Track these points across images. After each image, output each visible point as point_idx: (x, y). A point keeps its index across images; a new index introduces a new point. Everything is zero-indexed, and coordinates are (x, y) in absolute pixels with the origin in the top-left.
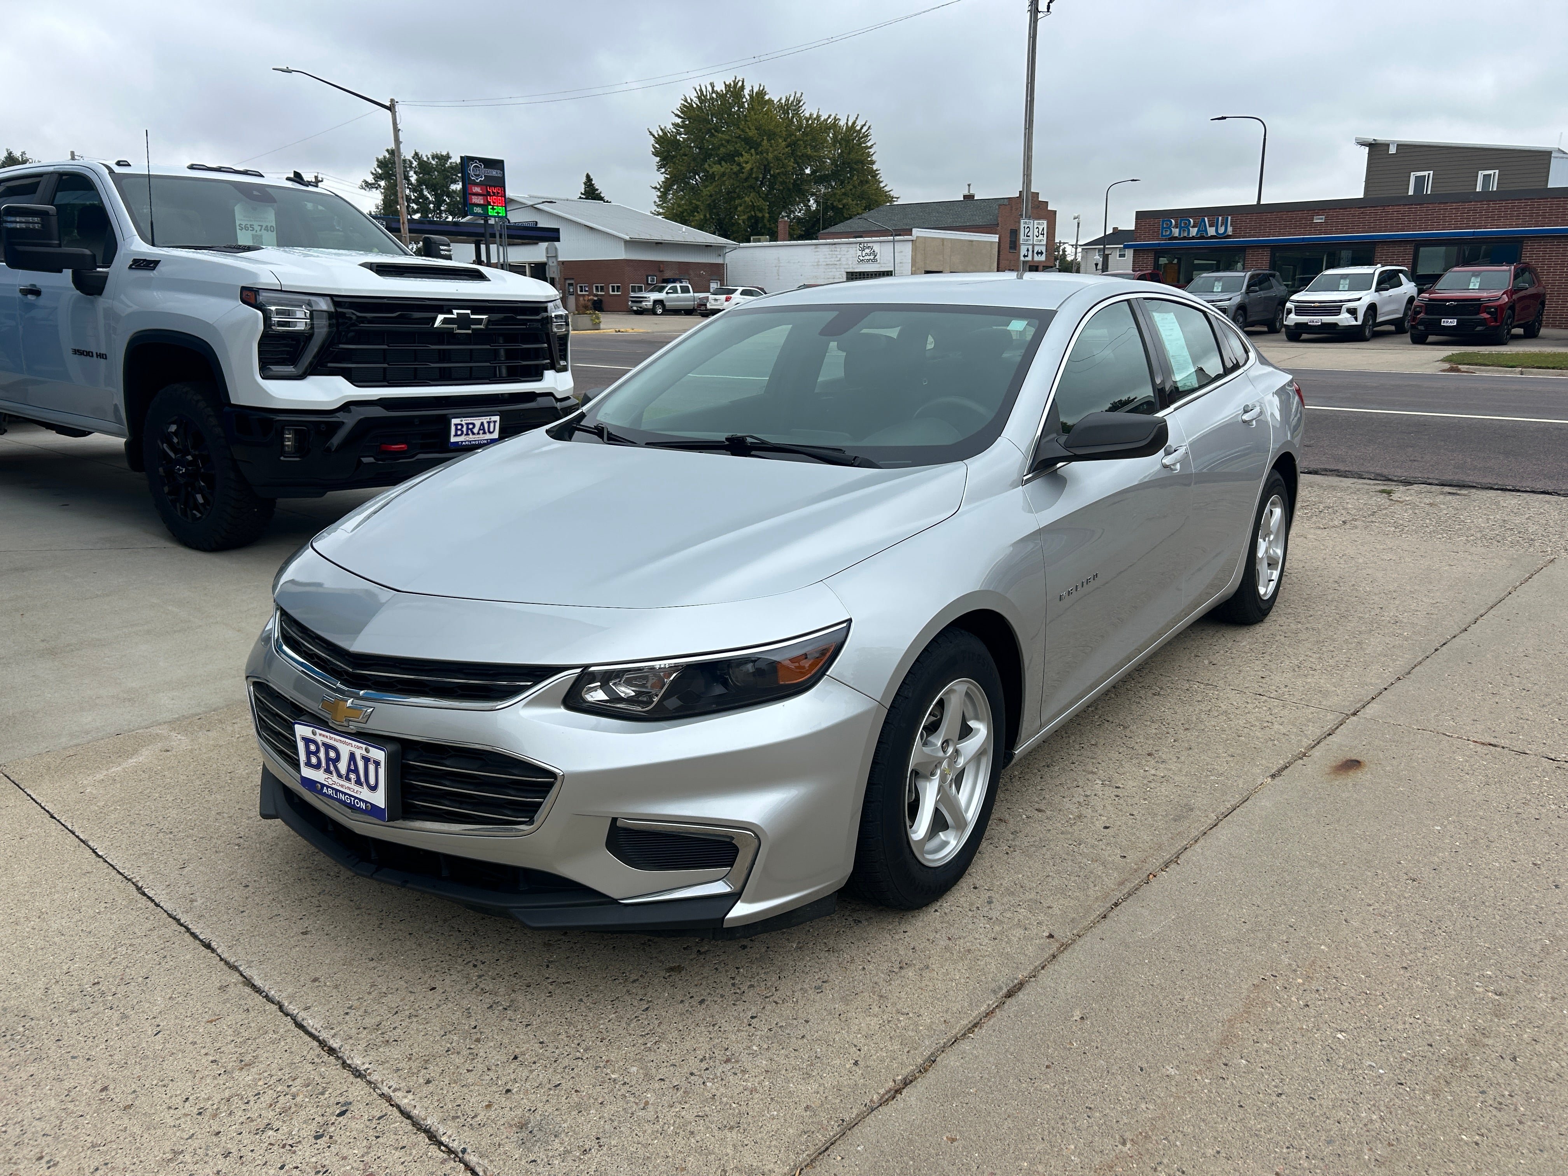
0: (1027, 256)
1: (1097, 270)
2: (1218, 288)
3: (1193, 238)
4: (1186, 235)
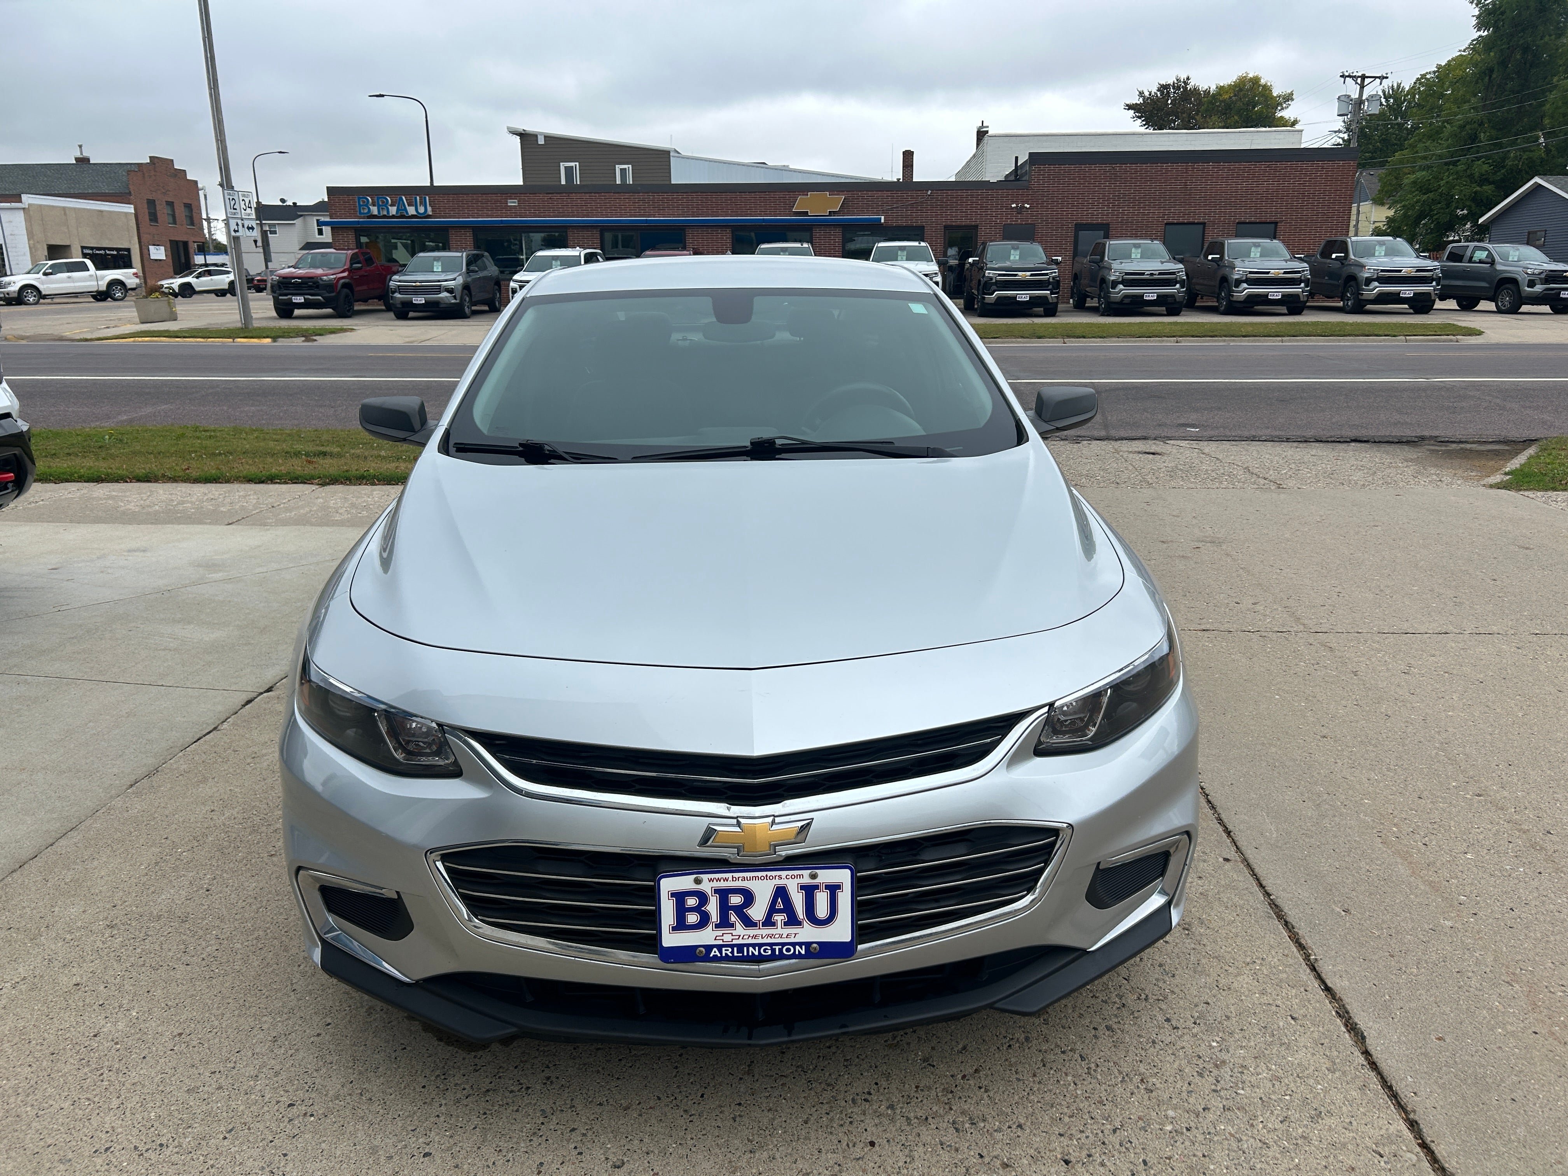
0: (238, 231)
1: (256, 247)
2: (438, 268)
3: (393, 217)
4: (385, 213)
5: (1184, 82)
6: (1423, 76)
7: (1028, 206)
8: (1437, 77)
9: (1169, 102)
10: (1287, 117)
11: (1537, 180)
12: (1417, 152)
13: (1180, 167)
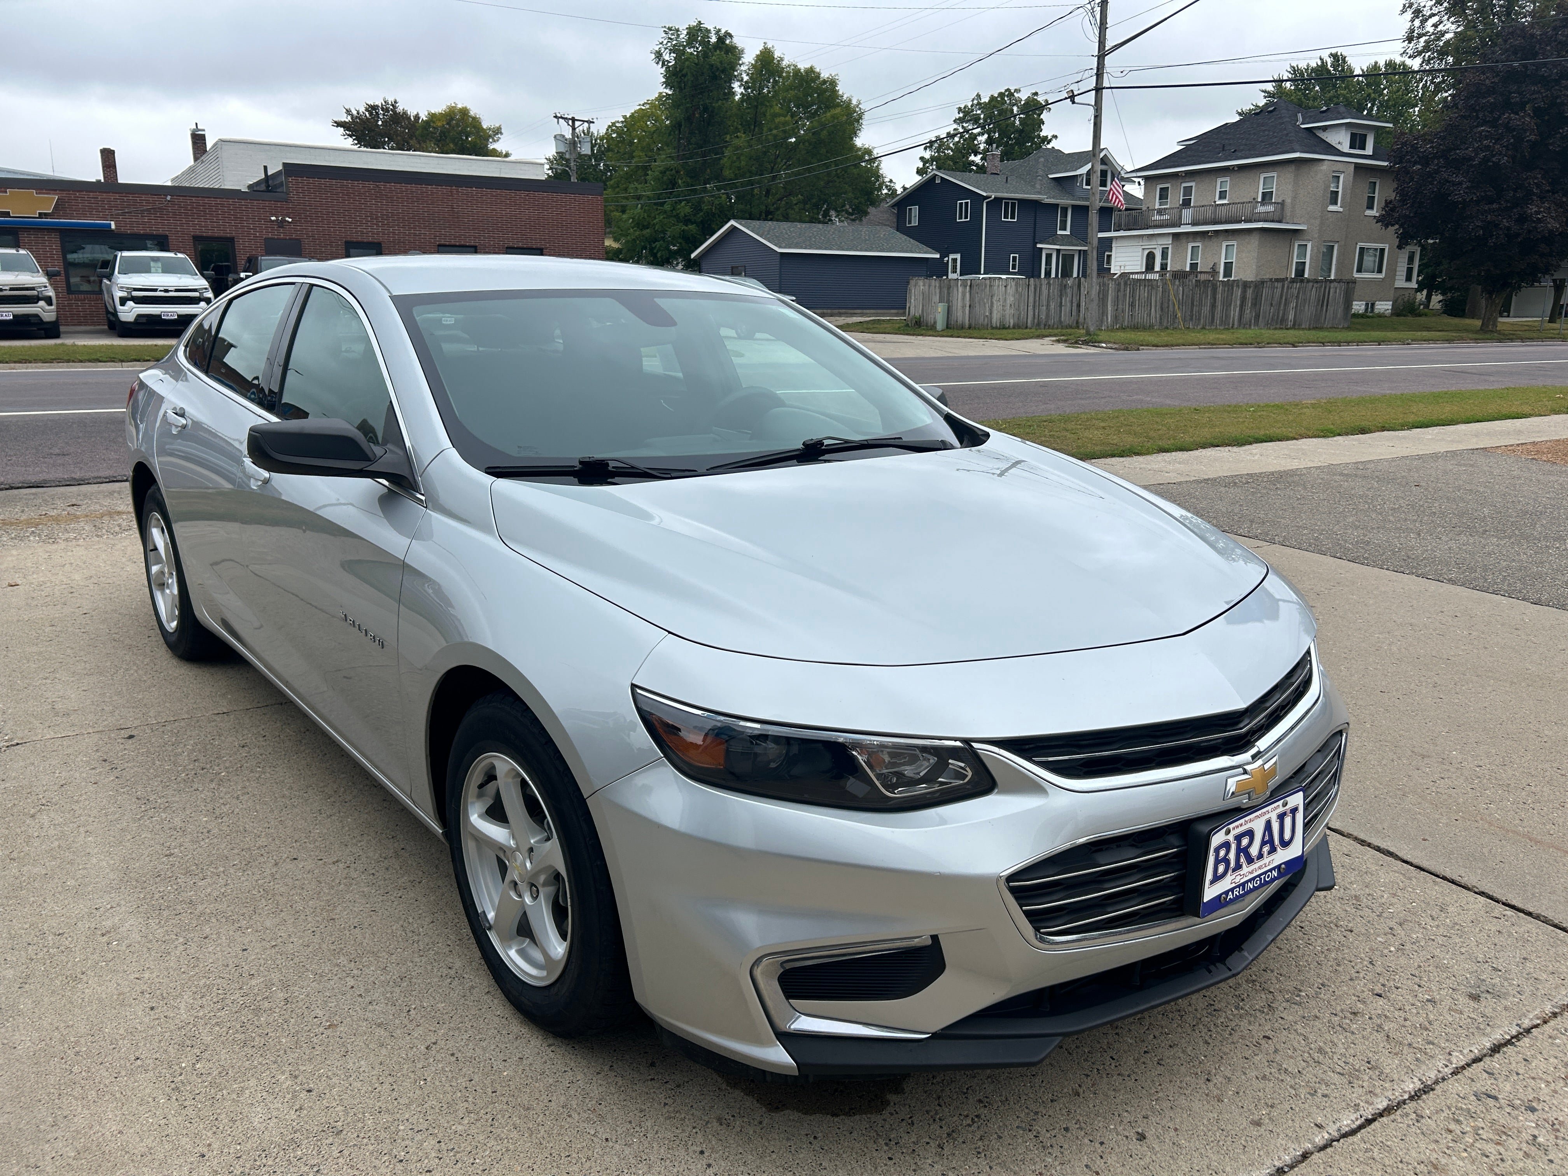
5: (392, 105)
6: (613, 124)
7: (290, 220)
8: (625, 127)
9: (380, 123)
10: (499, 150)
11: (732, 222)
12: (618, 193)
13: (445, 189)
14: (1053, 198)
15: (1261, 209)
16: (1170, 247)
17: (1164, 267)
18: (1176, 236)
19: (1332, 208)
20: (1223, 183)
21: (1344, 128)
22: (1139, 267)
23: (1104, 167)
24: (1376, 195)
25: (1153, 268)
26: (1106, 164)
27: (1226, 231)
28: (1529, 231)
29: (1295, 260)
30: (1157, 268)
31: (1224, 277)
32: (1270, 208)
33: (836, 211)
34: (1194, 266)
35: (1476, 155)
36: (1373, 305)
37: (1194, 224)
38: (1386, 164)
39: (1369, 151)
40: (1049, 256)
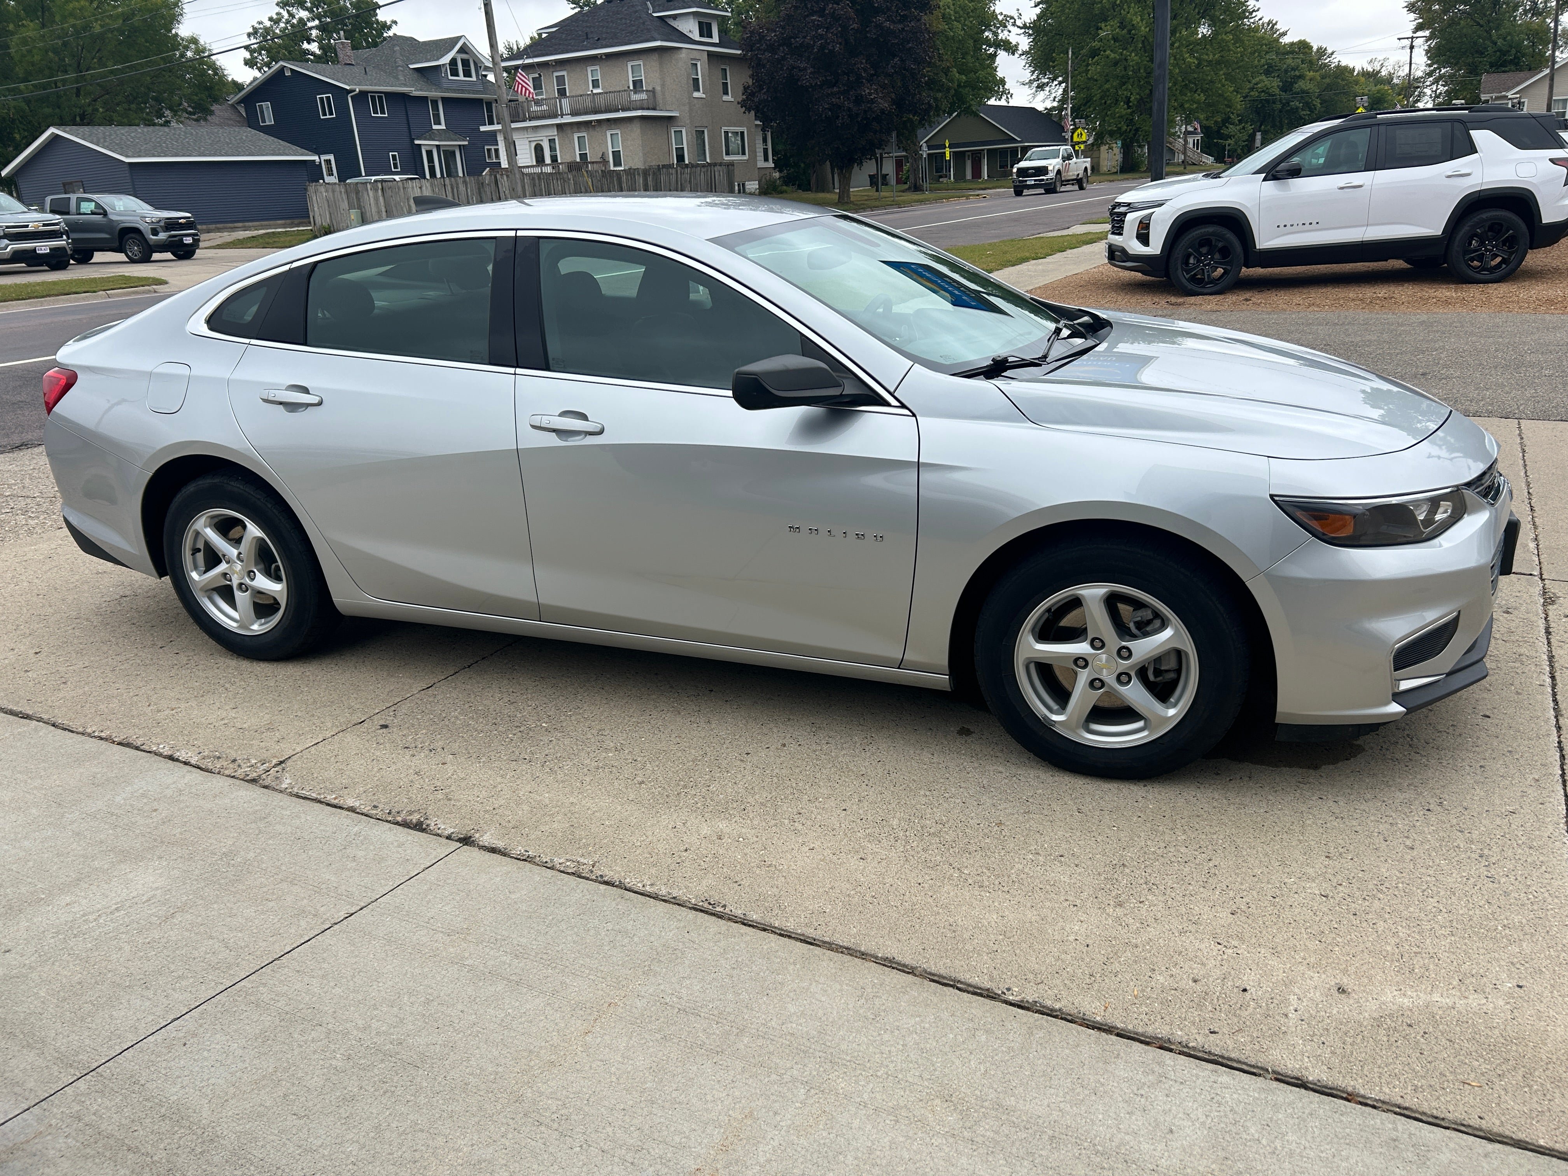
11: (52, 130)
14: (421, 90)
15: (635, 97)
16: (556, 138)
17: (554, 159)
18: (559, 127)
19: (696, 94)
20: (593, 72)
21: (692, 17)
22: (529, 160)
23: (465, 56)
24: (729, 81)
25: (543, 161)
26: (467, 53)
27: (608, 120)
28: (865, 111)
29: (674, 147)
30: (548, 160)
31: (615, 165)
32: (644, 96)
33: (171, 109)
34: (583, 156)
35: (815, 42)
36: (744, 185)
37: (574, 114)
38: (739, 52)
39: (716, 39)
40: (430, 154)
